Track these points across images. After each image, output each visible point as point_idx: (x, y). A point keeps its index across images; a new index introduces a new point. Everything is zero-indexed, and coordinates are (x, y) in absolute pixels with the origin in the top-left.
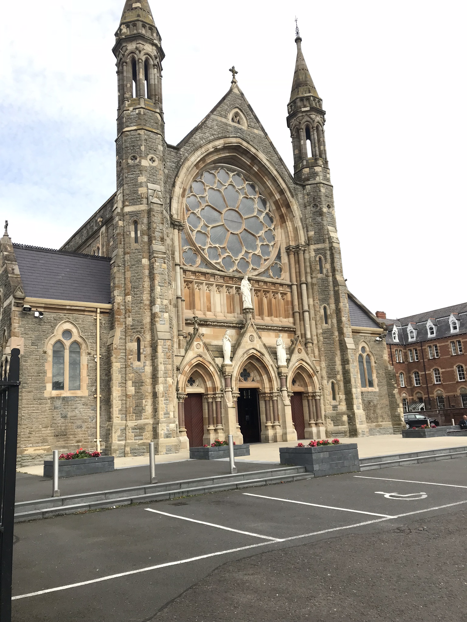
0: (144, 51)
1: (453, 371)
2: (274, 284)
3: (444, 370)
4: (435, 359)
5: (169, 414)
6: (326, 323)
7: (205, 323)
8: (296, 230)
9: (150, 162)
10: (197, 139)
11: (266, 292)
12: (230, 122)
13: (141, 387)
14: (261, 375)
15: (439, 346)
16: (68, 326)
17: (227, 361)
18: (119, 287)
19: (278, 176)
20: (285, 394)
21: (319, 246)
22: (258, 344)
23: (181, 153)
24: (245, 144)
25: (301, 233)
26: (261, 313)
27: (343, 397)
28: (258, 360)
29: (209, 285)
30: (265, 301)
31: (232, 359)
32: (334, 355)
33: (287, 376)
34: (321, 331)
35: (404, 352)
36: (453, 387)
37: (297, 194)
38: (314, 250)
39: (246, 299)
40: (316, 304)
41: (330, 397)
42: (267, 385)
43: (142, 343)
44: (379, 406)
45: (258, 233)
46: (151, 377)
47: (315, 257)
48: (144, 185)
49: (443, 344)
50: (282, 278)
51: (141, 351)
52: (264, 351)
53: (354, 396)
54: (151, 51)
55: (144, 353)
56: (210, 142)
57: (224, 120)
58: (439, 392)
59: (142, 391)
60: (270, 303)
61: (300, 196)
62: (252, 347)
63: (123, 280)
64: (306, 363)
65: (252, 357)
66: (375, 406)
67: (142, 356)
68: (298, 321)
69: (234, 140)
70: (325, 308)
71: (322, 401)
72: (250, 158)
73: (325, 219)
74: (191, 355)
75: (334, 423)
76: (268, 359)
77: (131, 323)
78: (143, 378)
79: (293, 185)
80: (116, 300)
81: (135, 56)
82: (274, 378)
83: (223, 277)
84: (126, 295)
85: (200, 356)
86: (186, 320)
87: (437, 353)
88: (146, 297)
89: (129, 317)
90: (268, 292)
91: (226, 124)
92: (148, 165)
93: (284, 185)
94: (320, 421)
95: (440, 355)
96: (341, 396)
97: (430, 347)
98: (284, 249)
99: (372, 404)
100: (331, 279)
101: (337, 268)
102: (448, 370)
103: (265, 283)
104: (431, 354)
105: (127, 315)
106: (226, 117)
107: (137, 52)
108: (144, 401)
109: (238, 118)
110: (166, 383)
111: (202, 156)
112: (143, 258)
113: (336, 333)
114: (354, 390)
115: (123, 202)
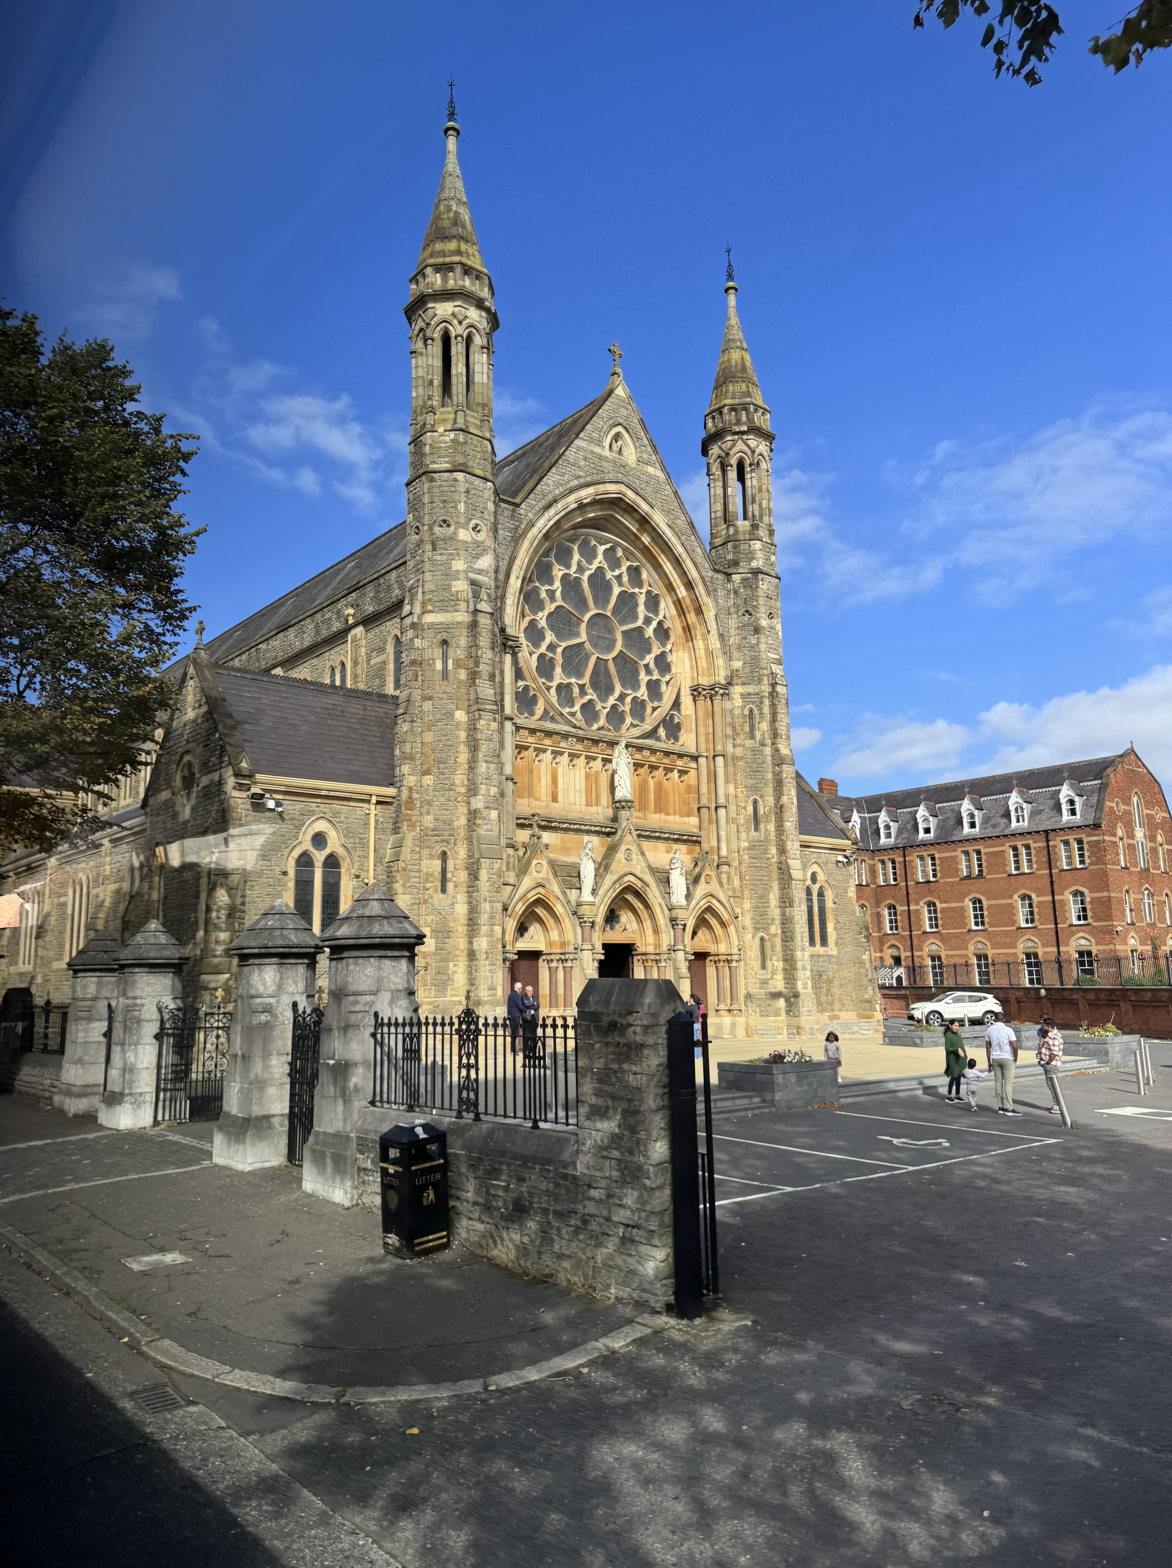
0: (467, 321)
1: (963, 909)
2: (667, 754)
3: (945, 905)
4: (929, 882)
5: (495, 989)
6: (757, 829)
7: (548, 825)
8: (710, 654)
9: (473, 533)
10: (549, 486)
11: (653, 768)
12: (607, 453)
13: (447, 940)
14: (639, 920)
15: (940, 859)
16: (321, 826)
17: (587, 896)
18: (411, 758)
19: (685, 556)
20: (680, 955)
21: (751, 689)
22: (639, 867)
23: (522, 512)
24: (630, 494)
25: (720, 662)
26: (643, 807)
27: (780, 965)
28: (638, 894)
29: (556, 753)
30: (651, 783)
31: (594, 892)
32: (767, 889)
33: (685, 925)
34: (746, 844)
35: (870, 866)
36: (961, 942)
37: (715, 590)
38: (742, 695)
39: (622, 782)
40: (740, 795)
41: (756, 964)
42: (651, 939)
43: (450, 864)
44: (836, 983)
45: (643, 658)
46: (465, 922)
47: (743, 708)
48: (462, 576)
49: (947, 855)
50: (680, 743)
51: (449, 875)
52: (648, 878)
53: (799, 965)
54: (477, 319)
55: (454, 879)
56: (572, 491)
57: (597, 450)
58: (934, 947)
59: (448, 946)
60: (659, 787)
61: (721, 593)
62: (627, 870)
63: (419, 746)
64: (719, 901)
65: (629, 889)
66: (830, 982)
67: (450, 886)
68: (706, 824)
69: (612, 488)
70: (755, 802)
71: (741, 971)
72: (637, 521)
73: (763, 639)
74: (527, 882)
75: (761, 1011)
76: (654, 894)
77: (432, 826)
78: (452, 924)
79: (711, 573)
80: (405, 783)
81: (451, 328)
82: (663, 927)
83: (581, 740)
84: (426, 772)
85: (543, 886)
86: (518, 818)
87: (934, 870)
88: (460, 779)
89: (428, 813)
90: (657, 768)
91: (601, 457)
92: (469, 539)
93: (693, 574)
94: (735, 1007)
95: (939, 875)
96: (776, 963)
97: (922, 858)
98: (688, 692)
99: (825, 977)
100: (768, 750)
101: (780, 732)
102: (953, 905)
103: (654, 751)
104: (921, 870)
105: (424, 810)
106: (599, 443)
107: (455, 322)
108: (451, 964)
109: (620, 443)
110: (492, 936)
111: (557, 518)
112: (458, 708)
113: (773, 850)
114: (799, 954)
115: (424, 604)
